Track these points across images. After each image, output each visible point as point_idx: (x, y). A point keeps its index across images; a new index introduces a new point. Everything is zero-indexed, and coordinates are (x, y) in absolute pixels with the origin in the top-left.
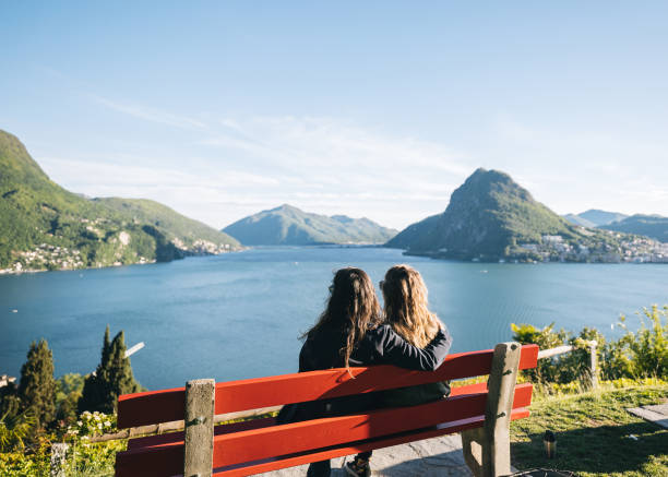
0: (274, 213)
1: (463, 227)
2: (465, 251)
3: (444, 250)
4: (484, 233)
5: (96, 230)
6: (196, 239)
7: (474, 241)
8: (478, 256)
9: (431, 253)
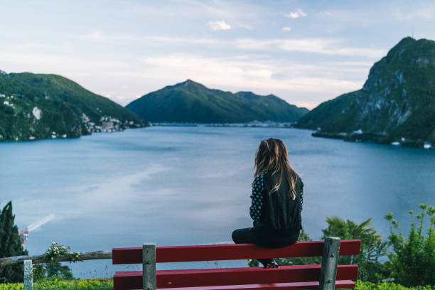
0: (177, 89)
1: (383, 106)
2: (384, 133)
3: (360, 132)
4: (408, 113)
5: (12, 105)
6: (103, 115)
7: (396, 122)
8: (399, 140)
9: (344, 134)
